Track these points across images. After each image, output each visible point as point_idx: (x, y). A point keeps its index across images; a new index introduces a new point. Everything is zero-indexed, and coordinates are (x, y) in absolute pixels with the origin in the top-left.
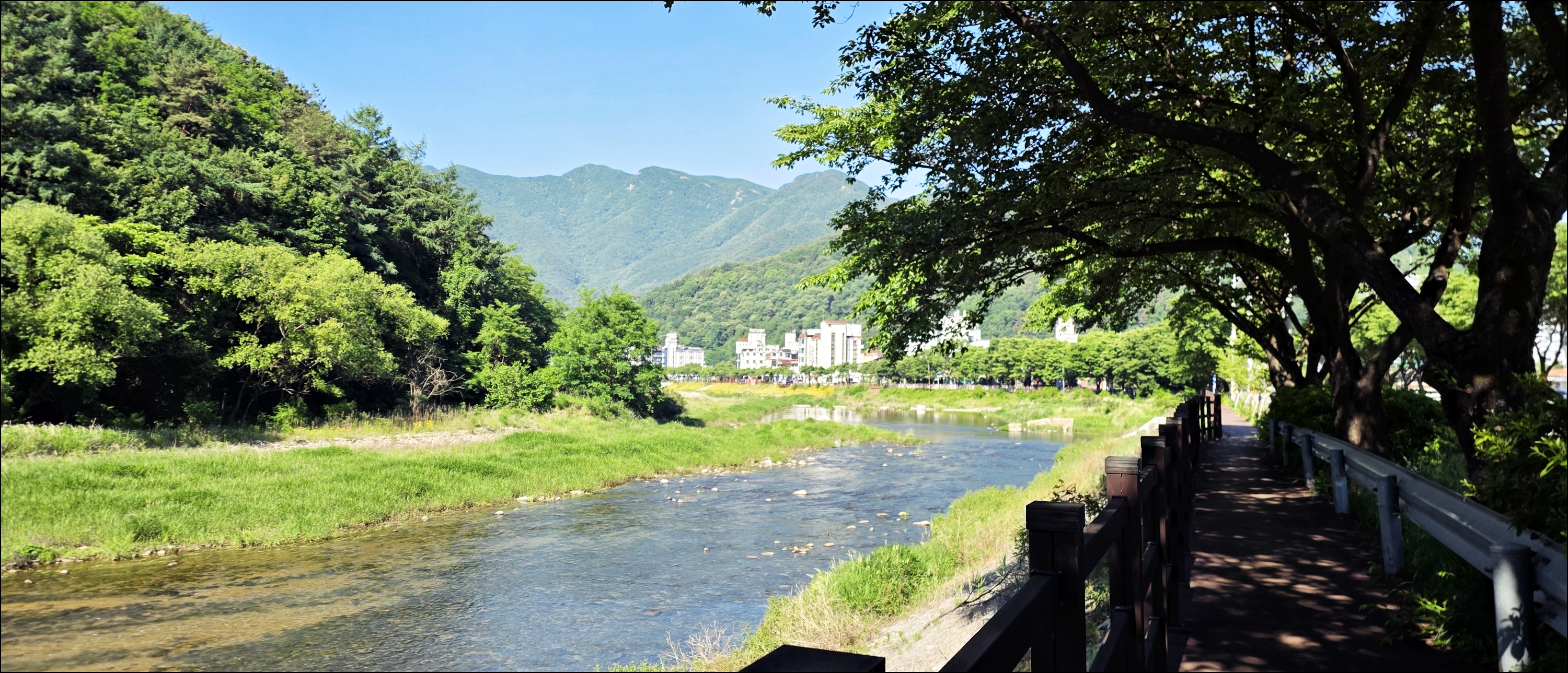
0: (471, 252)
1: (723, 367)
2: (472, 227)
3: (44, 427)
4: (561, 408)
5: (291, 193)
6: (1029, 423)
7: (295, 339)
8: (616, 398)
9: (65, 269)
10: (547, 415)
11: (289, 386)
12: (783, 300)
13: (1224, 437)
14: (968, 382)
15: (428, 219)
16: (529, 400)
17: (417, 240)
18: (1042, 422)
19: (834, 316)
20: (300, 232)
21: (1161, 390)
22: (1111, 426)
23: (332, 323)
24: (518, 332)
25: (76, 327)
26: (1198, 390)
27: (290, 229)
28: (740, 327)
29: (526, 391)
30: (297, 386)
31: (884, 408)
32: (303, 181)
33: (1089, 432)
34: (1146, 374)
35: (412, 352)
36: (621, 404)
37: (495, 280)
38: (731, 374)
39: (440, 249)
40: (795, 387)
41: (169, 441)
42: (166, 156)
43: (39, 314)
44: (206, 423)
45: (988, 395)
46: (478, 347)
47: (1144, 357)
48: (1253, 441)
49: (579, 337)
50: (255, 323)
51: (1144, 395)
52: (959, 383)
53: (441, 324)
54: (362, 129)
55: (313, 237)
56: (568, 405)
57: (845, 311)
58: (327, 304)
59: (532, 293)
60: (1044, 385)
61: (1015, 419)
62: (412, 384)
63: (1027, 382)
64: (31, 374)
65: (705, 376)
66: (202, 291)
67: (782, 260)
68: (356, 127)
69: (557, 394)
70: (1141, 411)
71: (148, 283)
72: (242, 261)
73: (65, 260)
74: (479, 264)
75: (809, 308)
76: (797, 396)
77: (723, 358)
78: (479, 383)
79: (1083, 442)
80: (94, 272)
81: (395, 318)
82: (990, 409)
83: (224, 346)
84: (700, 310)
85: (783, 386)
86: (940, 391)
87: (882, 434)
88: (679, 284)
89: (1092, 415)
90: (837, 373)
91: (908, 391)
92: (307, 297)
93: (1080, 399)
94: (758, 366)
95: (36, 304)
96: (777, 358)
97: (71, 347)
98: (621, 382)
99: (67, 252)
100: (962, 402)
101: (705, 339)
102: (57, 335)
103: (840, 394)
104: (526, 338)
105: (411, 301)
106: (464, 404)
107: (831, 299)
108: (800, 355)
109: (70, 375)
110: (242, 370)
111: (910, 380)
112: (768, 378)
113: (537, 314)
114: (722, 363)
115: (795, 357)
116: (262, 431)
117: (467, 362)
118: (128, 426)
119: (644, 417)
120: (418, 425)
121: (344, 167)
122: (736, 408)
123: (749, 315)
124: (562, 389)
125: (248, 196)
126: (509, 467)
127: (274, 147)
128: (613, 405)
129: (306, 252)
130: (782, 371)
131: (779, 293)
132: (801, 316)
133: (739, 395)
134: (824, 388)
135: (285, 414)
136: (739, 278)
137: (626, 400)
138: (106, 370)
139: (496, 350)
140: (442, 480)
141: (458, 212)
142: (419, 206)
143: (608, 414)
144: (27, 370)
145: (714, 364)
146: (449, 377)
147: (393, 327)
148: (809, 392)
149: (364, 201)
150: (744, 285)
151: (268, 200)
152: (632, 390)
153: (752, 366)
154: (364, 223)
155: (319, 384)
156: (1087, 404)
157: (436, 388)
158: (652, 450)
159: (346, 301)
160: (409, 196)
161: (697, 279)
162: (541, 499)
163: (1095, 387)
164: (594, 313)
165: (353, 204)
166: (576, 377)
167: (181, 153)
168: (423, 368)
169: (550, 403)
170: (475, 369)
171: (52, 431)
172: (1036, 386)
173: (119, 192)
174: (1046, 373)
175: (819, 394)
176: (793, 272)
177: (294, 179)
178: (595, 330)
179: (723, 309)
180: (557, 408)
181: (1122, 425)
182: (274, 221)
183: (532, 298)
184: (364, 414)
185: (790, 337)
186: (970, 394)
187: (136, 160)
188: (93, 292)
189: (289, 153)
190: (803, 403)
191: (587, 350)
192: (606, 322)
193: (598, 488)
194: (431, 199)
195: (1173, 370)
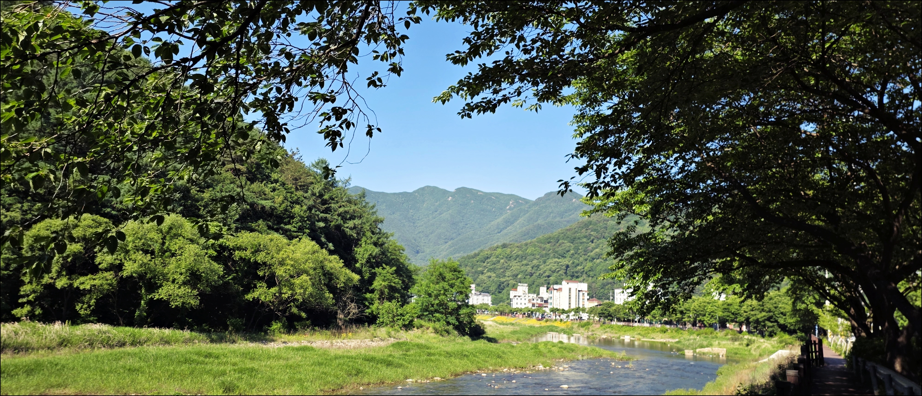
0: (372, 238)
1: (502, 306)
2: (373, 224)
3: (163, 330)
4: (418, 328)
5: (284, 205)
6: (698, 350)
7: (285, 286)
8: (448, 323)
9: (179, 246)
10: (410, 332)
11: (279, 311)
12: (538, 266)
13: (825, 365)
14: (656, 322)
15: (350, 219)
16: (400, 322)
17: (343, 230)
18: (706, 350)
19: (569, 277)
20: (288, 227)
21: (782, 333)
22: (751, 354)
23: (304, 277)
24: (394, 283)
25: (182, 277)
26: (806, 334)
27: (282, 225)
28: (512, 282)
29: (399, 318)
30: (284, 311)
31: (604, 336)
32: (290, 200)
33: (737, 357)
34: (772, 322)
35: (340, 293)
36: (451, 327)
37: (383, 253)
38: (507, 311)
39: (355, 235)
40: (547, 321)
41: (221, 340)
42: (225, 187)
43: (166, 271)
44: (237, 330)
45: (669, 331)
46: (372, 291)
47: (770, 311)
48: (843, 368)
49: (429, 287)
50: (265, 276)
51: (771, 335)
52: (651, 323)
53: (356, 277)
54: (319, 171)
55: (293, 229)
56: (421, 326)
57: (576, 275)
58: (302, 267)
59: (401, 261)
60: (705, 326)
61: (688, 347)
62: (339, 311)
63: (694, 324)
64: (160, 301)
65: (492, 311)
66: (241, 258)
67: (538, 242)
68: (315, 170)
69: (416, 320)
70: (769, 346)
71: (215, 254)
72: (262, 243)
73: (180, 242)
74: (375, 244)
75: (554, 272)
76: (548, 327)
77: (501, 300)
78: (372, 311)
79: (734, 364)
80: (193, 248)
81: (332, 274)
82: (671, 340)
83: (249, 288)
84: (488, 271)
85: (539, 320)
86: (638, 327)
87: (606, 353)
88: (476, 255)
89: (737, 347)
90: (573, 313)
91: (618, 327)
92: (292, 263)
93: (729, 337)
94: (523, 307)
95: (164, 265)
96: (535, 302)
97: (179, 288)
98: (451, 314)
99: (181, 238)
100: (653, 335)
101: (491, 289)
102: (174, 281)
103: (575, 326)
104: (398, 286)
105: (341, 265)
106: (366, 324)
107: (567, 266)
108: (549, 301)
109: (178, 303)
110: (256, 301)
111: (619, 320)
112: (530, 314)
113: (404, 273)
114: (501, 304)
115: (546, 302)
116: (264, 336)
117: (366, 299)
118: (201, 331)
119: (464, 335)
120: (344, 335)
121: (310, 192)
122: (514, 332)
123: (517, 275)
124: (418, 317)
125: (263, 207)
126: (400, 362)
127: (276, 181)
128: (447, 328)
129: (291, 238)
130: (538, 310)
131: (535, 262)
132: (549, 276)
133: (513, 324)
134: (565, 322)
135: (276, 327)
136: (511, 252)
137: (454, 325)
138: (195, 300)
139: (382, 293)
140: (367, 367)
141: (365, 215)
142: (346, 212)
143: (444, 333)
144: (158, 299)
145: (497, 304)
146: (358, 308)
147: (331, 279)
148: (556, 324)
149: (319, 210)
150: (514, 256)
151: (273, 209)
152: (458, 319)
153: (519, 306)
154: (318, 221)
155: (295, 310)
156: (734, 340)
157: (352, 314)
158: (474, 356)
159: (311, 265)
160: (340, 207)
161: (487, 252)
162: (419, 381)
163: (739, 329)
164: (437, 273)
165: (313, 211)
166: (426, 310)
167: (232, 185)
168: (345, 302)
169: (412, 325)
170: (370, 304)
171: (167, 332)
172: (700, 327)
173: (203, 206)
174: (706, 319)
175: (562, 326)
176: (544, 250)
177: (286, 198)
178: (438, 283)
179: (502, 270)
180: (415, 329)
181: (758, 354)
182: (274, 221)
183: (402, 264)
184: (316, 328)
185: (543, 290)
186: (658, 330)
187: (211, 189)
188: (193, 259)
189: (283, 184)
190: (552, 331)
191: (433, 294)
192: (444, 279)
193: (449, 377)
194: (352, 208)
195: (790, 321)
